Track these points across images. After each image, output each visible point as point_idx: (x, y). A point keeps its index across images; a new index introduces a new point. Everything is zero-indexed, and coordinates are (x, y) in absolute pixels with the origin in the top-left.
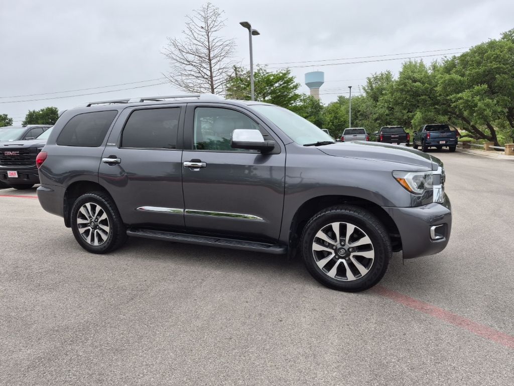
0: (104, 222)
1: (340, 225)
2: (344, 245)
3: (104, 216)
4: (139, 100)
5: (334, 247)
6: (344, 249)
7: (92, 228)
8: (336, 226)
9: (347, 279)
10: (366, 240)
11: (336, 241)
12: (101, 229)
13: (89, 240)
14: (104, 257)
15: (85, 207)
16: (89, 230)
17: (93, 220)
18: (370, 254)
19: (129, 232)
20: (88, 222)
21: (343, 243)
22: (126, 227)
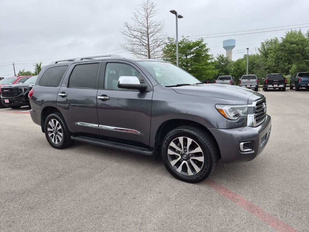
0: (60, 131)
1: (184, 138)
2: (186, 152)
3: (60, 127)
4: (80, 59)
5: (181, 153)
6: (186, 154)
7: (55, 134)
8: (181, 139)
9: (188, 174)
10: (199, 150)
11: (181, 149)
12: (59, 135)
13: (53, 141)
14: (60, 151)
15: (51, 121)
16: (53, 135)
17: (55, 129)
18: (201, 159)
19: (72, 137)
20: (53, 130)
21: (185, 151)
22: (71, 134)
